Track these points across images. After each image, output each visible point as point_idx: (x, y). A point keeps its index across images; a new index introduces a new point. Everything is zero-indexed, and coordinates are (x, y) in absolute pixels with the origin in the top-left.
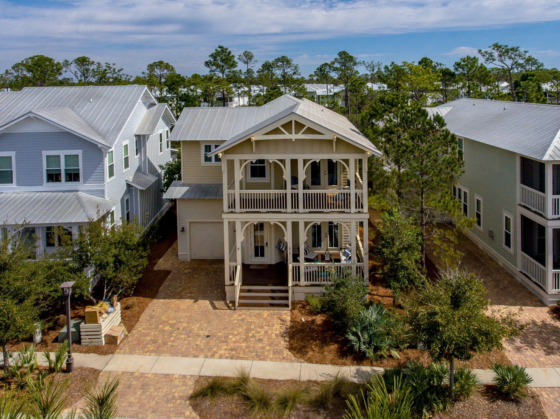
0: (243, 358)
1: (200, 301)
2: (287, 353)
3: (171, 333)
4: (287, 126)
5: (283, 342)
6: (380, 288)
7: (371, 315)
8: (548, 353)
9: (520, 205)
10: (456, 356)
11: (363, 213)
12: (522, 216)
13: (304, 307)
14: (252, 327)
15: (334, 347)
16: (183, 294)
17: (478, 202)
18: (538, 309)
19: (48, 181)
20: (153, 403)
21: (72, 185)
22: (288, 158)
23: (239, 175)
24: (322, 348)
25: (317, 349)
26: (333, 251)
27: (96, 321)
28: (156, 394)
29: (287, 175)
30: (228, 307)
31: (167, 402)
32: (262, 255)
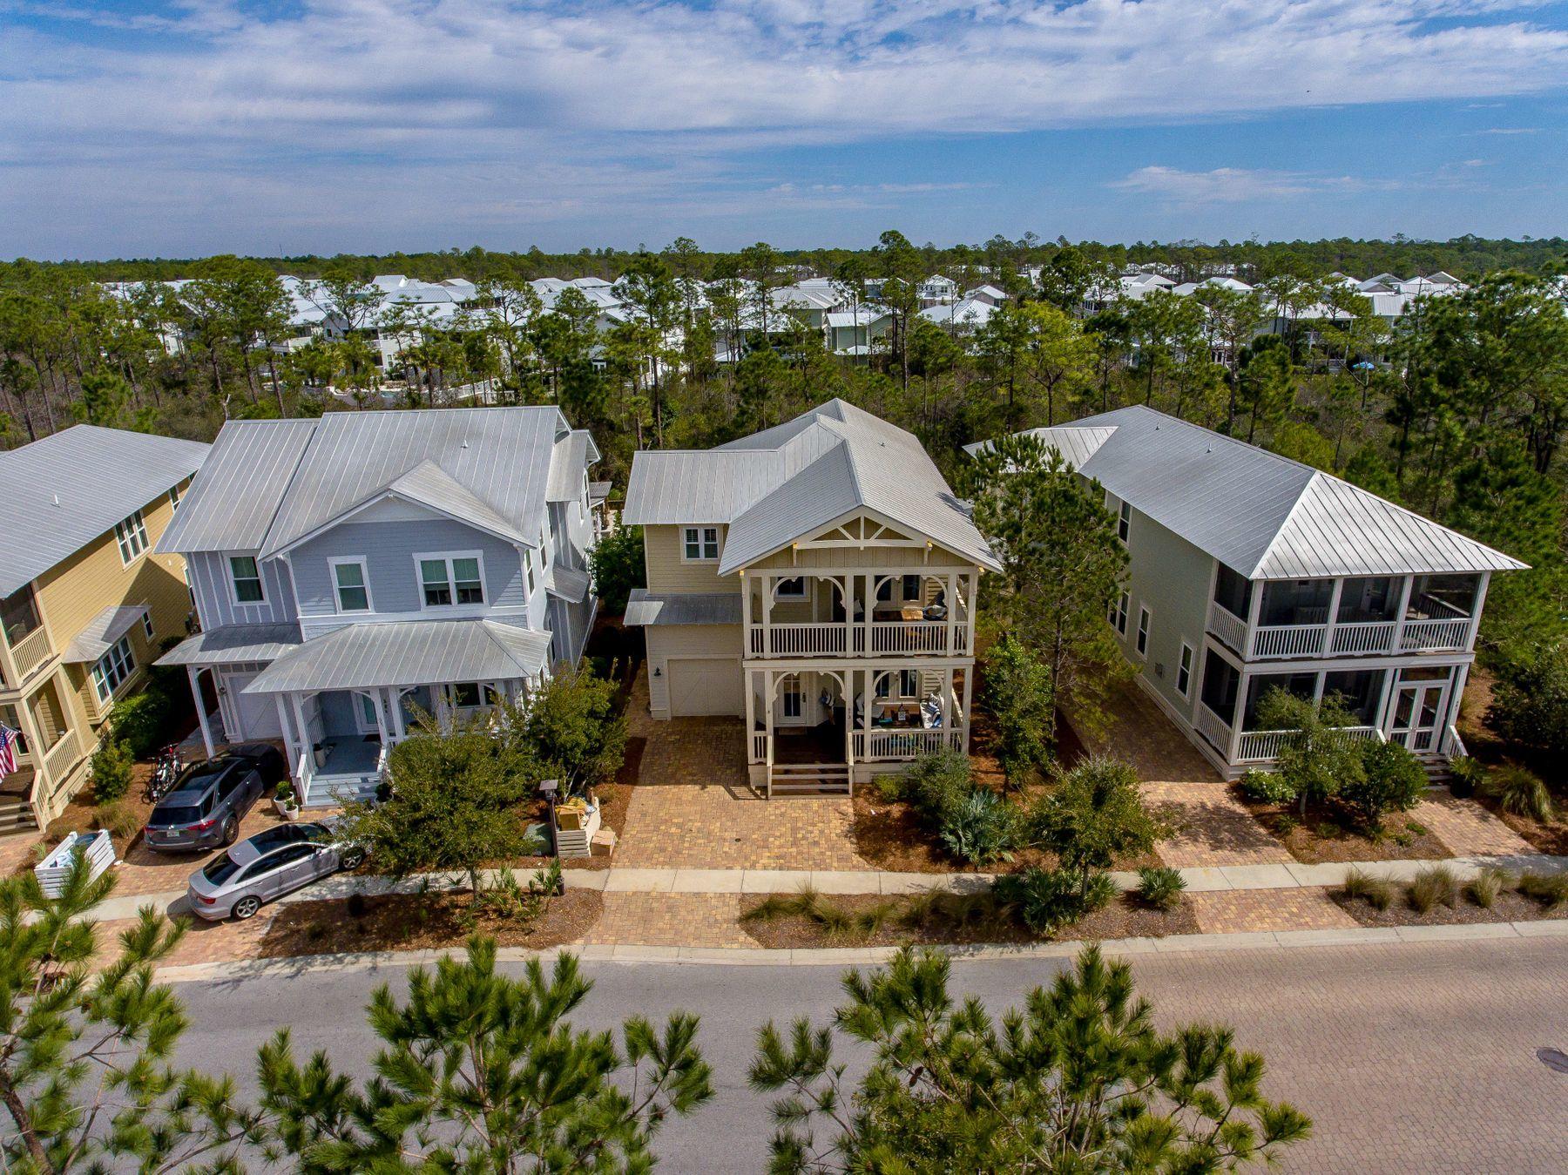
0: (796, 869)
1: (711, 788)
2: (856, 859)
3: (682, 838)
4: (853, 526)
5: (848, 845)
6: (982, 759)
7: (976, 807)
8: (1214, 848)
9: (1209, 633)
10: (1094, 864)
11: (965, 656)
12: (1209, 650)
13: (871, 792)
14: (800, 825)
15: (922, 849)
16: (678, 776)
17: (1145, 615)
18: (1212, 786)
19: (428, 604)
20: (692, 929)
21: (470, 609)
22: (850, 574)
23: (769, 602)
24: (905, 851)
25: (898, 853)
26: (909, 701)
27: (577, 827)
28: (690, 917)
29: (848, 602)
30: (756, 795)
31: (710, 926)
32: (797, 713)
